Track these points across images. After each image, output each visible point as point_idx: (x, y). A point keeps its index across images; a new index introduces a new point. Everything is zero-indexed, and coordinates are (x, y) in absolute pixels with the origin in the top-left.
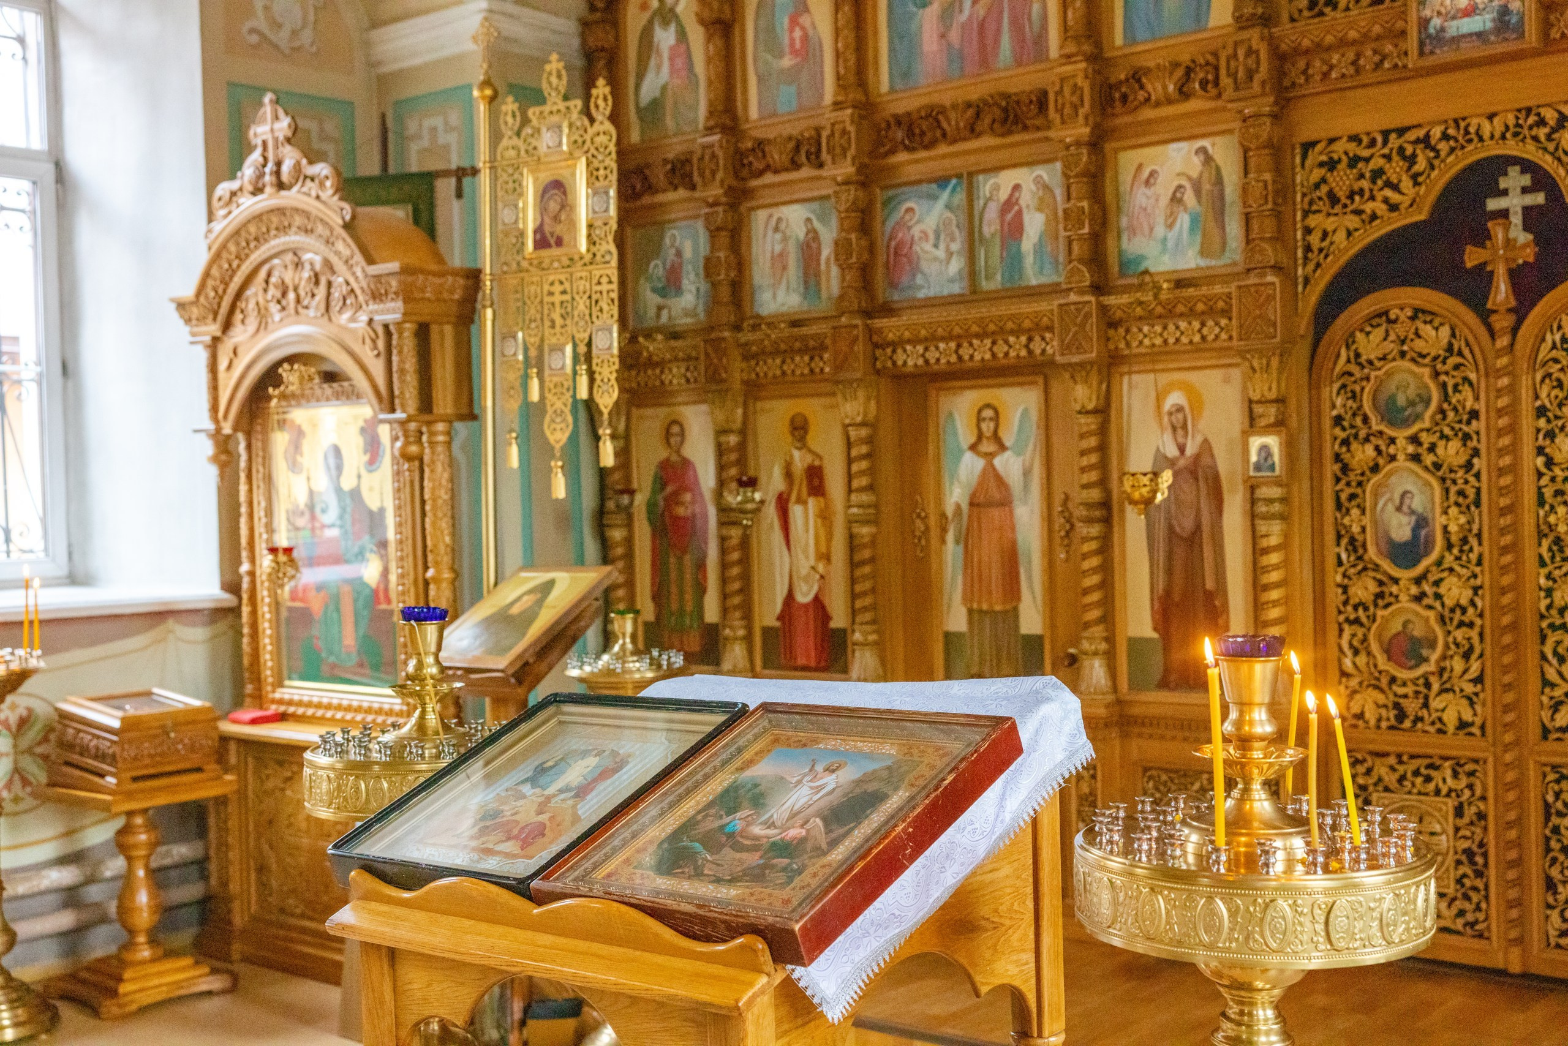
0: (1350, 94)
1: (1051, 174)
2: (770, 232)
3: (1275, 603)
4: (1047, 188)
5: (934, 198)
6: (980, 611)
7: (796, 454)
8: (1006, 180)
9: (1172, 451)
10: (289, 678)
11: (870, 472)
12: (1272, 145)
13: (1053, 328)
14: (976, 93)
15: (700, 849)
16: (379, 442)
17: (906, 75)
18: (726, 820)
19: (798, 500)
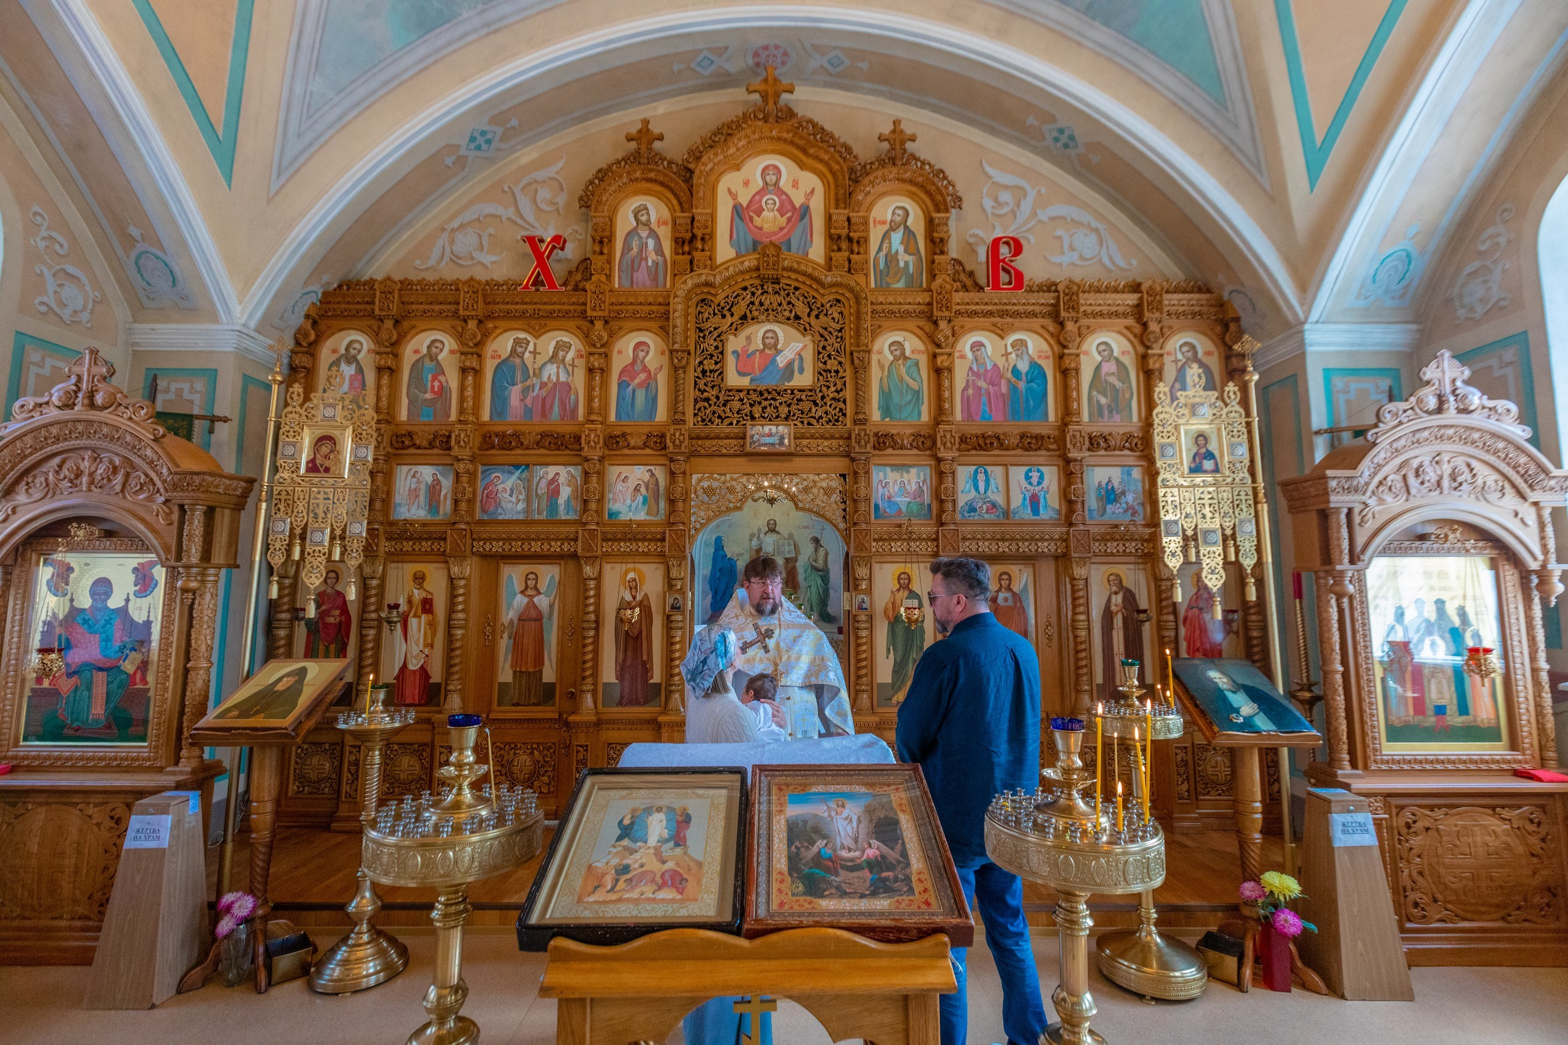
0: (716, 459)
1: (576, 471)
4: (573, 476)
5: (512, 473)
6: (521, 672)
7: (416, 592)
8: (552, 470)
9: (628, 598)
10: (25, 739)
11: (464, 602)
12: (684, 473)
13: (576, 540)
14: (541, 429)
15: (823, 874)
16: (152, 578)
17: (500, 414)
18: (815, 849)
19: (415, 616)
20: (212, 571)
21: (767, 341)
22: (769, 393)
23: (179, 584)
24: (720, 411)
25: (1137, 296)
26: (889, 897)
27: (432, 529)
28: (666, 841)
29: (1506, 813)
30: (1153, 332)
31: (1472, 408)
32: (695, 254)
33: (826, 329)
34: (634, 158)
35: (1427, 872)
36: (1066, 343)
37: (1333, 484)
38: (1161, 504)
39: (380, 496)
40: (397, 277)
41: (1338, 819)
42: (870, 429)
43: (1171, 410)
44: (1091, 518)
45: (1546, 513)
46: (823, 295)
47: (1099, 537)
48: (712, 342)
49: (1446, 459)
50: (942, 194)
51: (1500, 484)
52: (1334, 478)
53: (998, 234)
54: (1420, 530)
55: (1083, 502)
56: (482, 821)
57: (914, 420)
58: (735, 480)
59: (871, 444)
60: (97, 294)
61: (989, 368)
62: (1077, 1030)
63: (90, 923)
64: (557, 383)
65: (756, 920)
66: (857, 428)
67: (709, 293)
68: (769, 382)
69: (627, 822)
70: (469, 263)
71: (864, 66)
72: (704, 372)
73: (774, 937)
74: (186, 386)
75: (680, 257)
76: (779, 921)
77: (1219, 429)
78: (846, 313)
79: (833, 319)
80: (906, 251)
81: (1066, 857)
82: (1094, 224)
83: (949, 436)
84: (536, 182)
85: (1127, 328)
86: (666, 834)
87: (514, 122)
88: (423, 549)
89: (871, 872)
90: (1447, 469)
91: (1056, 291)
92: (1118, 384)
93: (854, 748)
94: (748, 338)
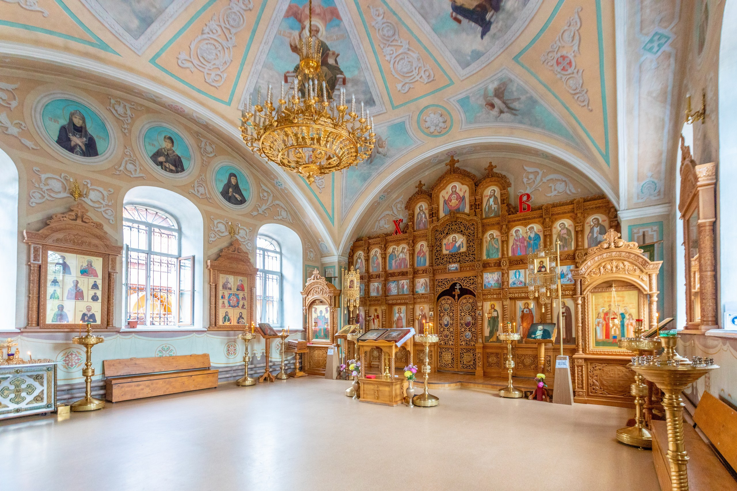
0: (441, 275)
2: (373, 285)
4: (407, 283)
5: (394, 283)
7: (375, 313)
8: (402, 281)
9: (421, 314)
12: (433, 279)
13: (408, 299)
16: (328, 310)
17: (390, 268)
19: (375, 319)
20: (336, 308)
21: (453, 239)
23: (332, 311)
24: (441, 261)
25: (572, 205)
30: (578, 217)
32: (433, 218)
33: (469, 233)
34: (418, 192)
36: (546, 226)
40: (367, 236)
42: (483, 262)
46: (468, 223)
48: (439, 242)
50: (505, 183)
51: (634, 268)
57: (496, 258)
59: (483, 266)
61: (521, 238)
64: (403, 258)
66: (479, 262)
67: (438, 228)
68: (454, 251)
70: (383, 228)
72: (437, 251)
78: (475, 228)
79: (472, 230)
80: (494, 204)
83: (504, 262)
84: (397, 203)
85: (570, 217)
88: (376, 303)
91: (543, 209)
92: (567, 237)
94: (448, 239)
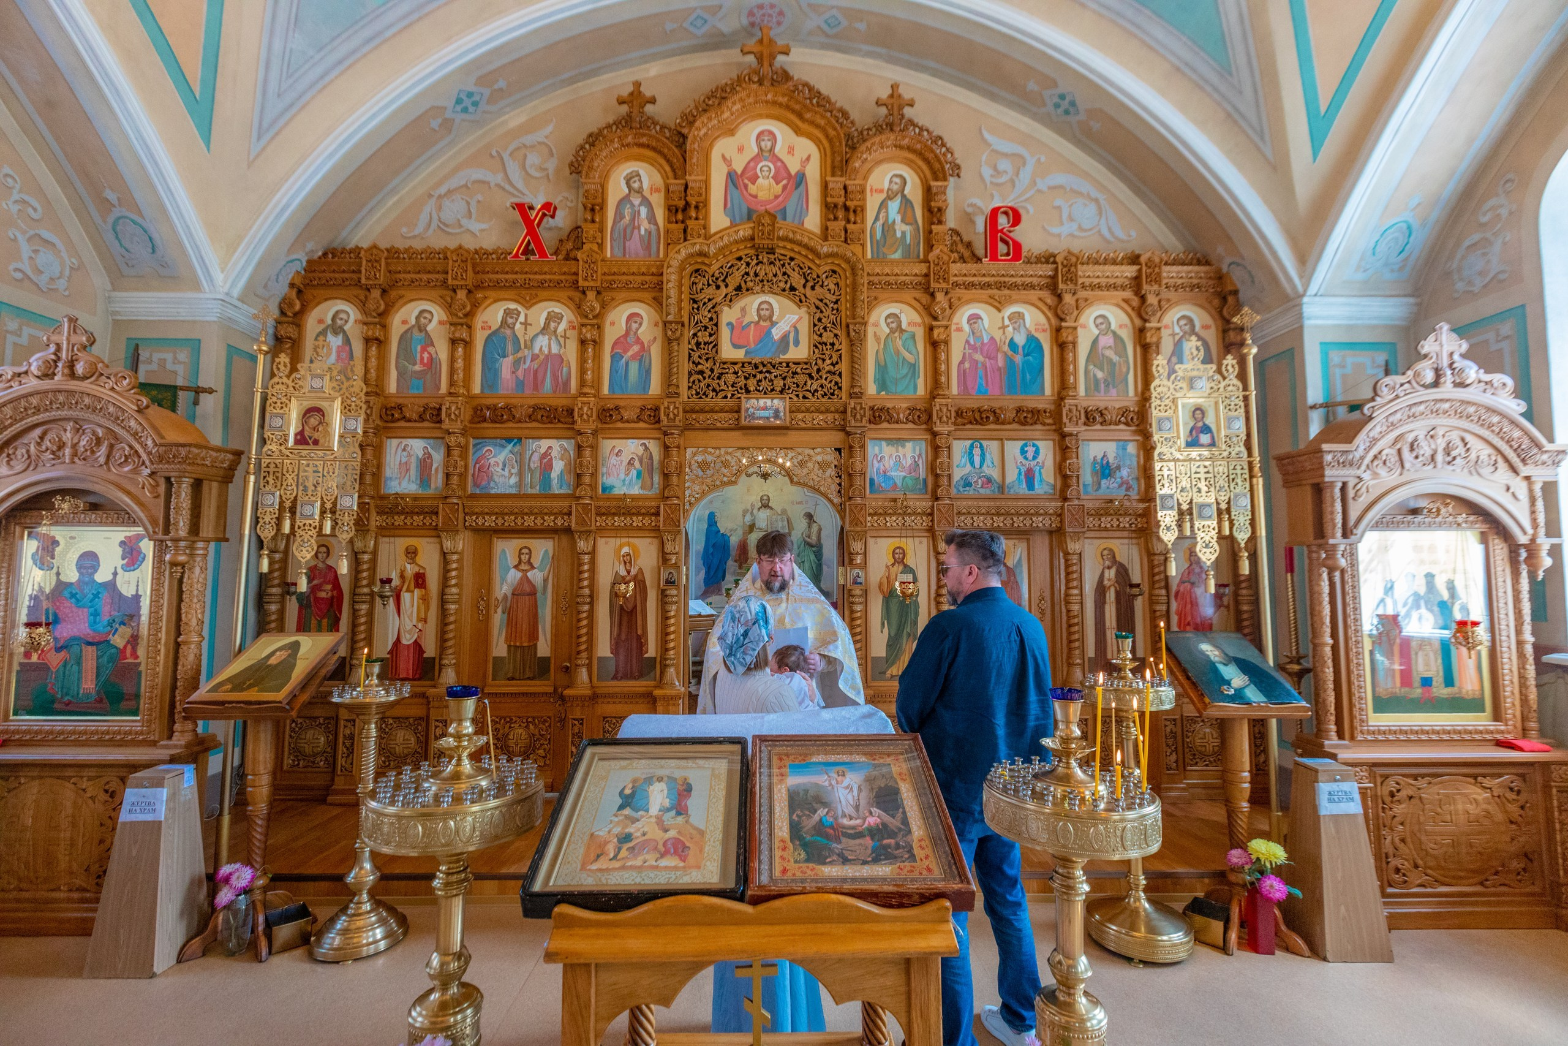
0: (711, 433)
1: (569, 445)
2: (400, 450)
3: (672, 640)
4: (566, 450)
5: (504, 447)
6: (516, 647)
7: (408, 566)
8: (544, 444)
9: (623, 572)
10: (15, 714)
11: (457, 577)
12: (678, 447)
13: (569, 514)
14: (533, 402)
15: (825, 842)
16: (140, 552)
17: (491, 387)
18: (816, 817)
19: (408, 590)
20: (200, 545)
21: (762, 313)
22: (764, 366)
23: (168, 557)
24: (714, 383)
25: (1135, 268)
26: (891, 864)
27: (424, 503)
28: (668, 810)
29: (1487, 782)
30: (1151, 305)
31: (1468, 382)
32: (688, 222)
33: (821, 300)
34: (625, 123)
35: (1409, 840)
36: (1063, 316)
37: (1328, 458)
38: (1157, 478)
39: (370, 469)
40: (384, 245)
41: (1324, 788)
42: (866, 403)
43: (1169, 384)
44: (1086, 493)
45: (1537, 488)
46: (819, 266)
47: (1093, 512)
48: (706, 313)
49: (1441, 433)
50: (939, 161)
51: (1494, 458)
52: (1330, 452)
53: (997, 204)
54: (1413, 504)
55: (1078, 477)
56: (482, 791)
57: (910, 394)
58: (730, 454)
59: (867, 418)
60: (73, 260)
61: (986, 341)
62: (1072, 991)
63: (88, 895)
64: (550, 355)
65: (760, 887)
66: (853, 401)
67: (704, 263)
68: (764, 355)
69: (628, 791)
70: (458, 231)
71: (862, 26)
72: (698, 344)
73: (777, 903)
74: (169, 357)
75: (674, 226)
76: (782, 887)
77: (1216, 403)
78: (842, 284)
79: (829, 290)
80: (903, 221)
81: (1065, 825)
82: (1094, 194)
83: (945, 410)
84: (525, 146)
85: (1126, 301)
86: (667, 803)
87: (501, 84)
88: (415, 524)
89: (872, 839)
90: (1441, 443)
91: (1055, 262)
92: (1115, 358)
93: (853, 719)
94: (743, 310)
